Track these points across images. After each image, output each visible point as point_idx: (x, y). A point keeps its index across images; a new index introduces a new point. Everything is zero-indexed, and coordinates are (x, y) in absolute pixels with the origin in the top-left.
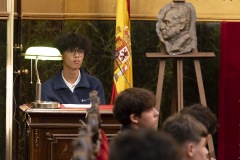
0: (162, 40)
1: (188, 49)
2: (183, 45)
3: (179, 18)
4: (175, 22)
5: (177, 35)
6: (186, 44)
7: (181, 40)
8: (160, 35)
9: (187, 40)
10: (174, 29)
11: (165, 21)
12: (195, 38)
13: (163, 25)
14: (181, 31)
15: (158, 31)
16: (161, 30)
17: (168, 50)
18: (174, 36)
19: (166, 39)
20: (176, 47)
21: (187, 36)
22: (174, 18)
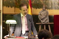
0: (40, 20)
1: (47, 22)
2: (45, 21)
3: (44, 14)
4: (43, 15)
5: (44, 18)
6: (46, 21)
7: (45, 20)
8: (39, 18)
9: (46, 20)
10: (43, 17)
11: (41, 15)
12: (48, 19)
13: (40, 16)
14: (45, 17)
15: (39, 17)
16: (40, 17)
17: (42, 22)
18: (43, 19)
19: (41, 19)
20: (44, 21)
21: (46, 19)
22: (43, 14)
